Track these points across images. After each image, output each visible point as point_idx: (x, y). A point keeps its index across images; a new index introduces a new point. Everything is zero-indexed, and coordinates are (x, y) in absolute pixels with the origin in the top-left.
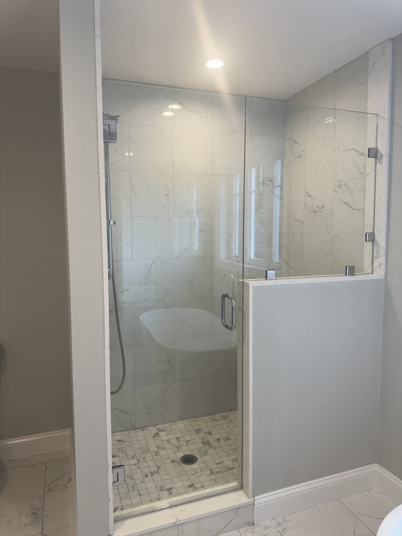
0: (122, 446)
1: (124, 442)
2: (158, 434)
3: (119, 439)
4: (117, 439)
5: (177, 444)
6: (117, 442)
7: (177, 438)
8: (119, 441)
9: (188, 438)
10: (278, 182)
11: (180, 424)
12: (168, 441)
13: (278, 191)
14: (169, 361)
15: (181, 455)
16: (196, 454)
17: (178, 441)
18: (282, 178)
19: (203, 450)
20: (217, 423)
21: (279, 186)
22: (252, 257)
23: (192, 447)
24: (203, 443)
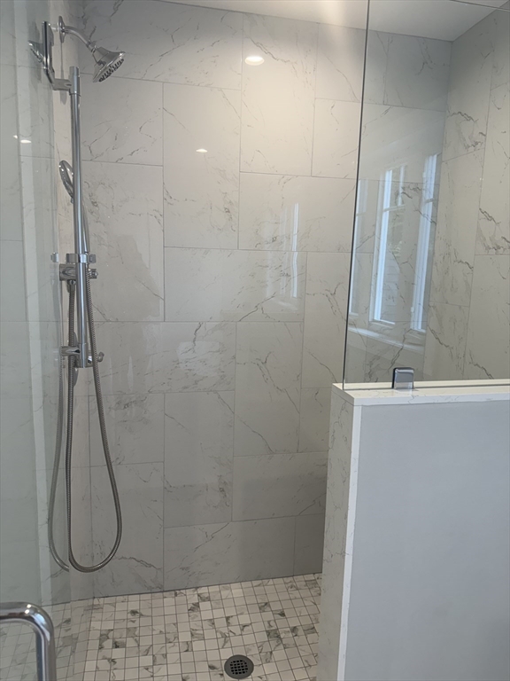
0: (136, 625)
1: (141, 615)
2: (197, 605)
3: (134, 609)
4: (130, 609)
5: (225, 630)
6: (130, 616)
7: (227, 618)
8: (134, 612)
9: (245, 619)
10: (429, 194)
11: (236, 591)
12: (212, 622)
13: (428, 209)
14: (222, 490)
15: (227, 654)
16: (254, 656)
17: (228, 624)
18: (437, 185)
19: (267, 648)
20: (296, 594)
21: (432, 200)
22: (377, 317)
23: (249, 639)
24: (268, 633)
